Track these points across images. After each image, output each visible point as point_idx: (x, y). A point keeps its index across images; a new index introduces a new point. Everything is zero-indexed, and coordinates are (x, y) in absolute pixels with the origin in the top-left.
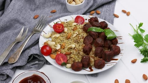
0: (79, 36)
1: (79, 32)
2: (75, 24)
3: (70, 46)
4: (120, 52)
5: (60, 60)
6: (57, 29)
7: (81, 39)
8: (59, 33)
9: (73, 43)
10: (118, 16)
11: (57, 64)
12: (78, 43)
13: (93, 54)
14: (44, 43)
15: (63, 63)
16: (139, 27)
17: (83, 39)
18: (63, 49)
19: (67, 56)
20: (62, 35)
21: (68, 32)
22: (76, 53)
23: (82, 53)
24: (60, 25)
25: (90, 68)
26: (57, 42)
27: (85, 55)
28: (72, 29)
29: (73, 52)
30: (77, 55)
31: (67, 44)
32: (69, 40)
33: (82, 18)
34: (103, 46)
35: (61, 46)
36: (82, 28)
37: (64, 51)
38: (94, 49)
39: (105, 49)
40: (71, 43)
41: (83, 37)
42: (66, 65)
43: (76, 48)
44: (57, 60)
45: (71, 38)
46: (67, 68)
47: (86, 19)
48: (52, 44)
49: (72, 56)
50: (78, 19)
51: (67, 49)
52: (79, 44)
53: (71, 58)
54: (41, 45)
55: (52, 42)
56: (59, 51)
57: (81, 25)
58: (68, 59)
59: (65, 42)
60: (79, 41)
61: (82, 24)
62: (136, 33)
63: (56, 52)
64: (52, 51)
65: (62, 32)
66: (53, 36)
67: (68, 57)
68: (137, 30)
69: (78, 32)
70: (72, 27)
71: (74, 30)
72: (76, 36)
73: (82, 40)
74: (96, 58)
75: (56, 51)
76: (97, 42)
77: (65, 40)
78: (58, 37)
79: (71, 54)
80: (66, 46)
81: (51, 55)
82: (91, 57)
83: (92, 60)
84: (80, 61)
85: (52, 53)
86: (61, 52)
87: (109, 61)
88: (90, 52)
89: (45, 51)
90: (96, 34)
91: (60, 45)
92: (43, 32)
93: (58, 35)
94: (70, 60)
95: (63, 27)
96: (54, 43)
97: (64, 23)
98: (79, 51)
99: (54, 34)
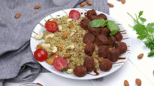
0: (77, 35)
1: (77, 29)
2: (70, 20)
3: (68, 47)
4: (127, 49)
5: (59, 65)
6: (50, 28)
7: (80, 37)
8: (53, 32)
9: (71, 43)
10: (113, 5)
11: (56, 70)
12: (77, 42)
13: (97, 54)
14: (37, 46)
15: (63, 68)
16: (139, 16)
17: (82, 37)
18: (60, 51)
19: (66, 59)
20: (56, 34)
21: (63, 30)
22: (77, 55)
23: (83, 54)
24: (53, 23)
25: (95, 71)
26: (52, 43)
27: (87, 56)
28: (67, 26)
29: (73, 54)
30: (78, 57)
31: (65, 45)
32: (66, 40)
33: (77, 12)
34: (107, 43)
35: (58, 48)
36: (79, 24)
37: (62, 54)
38: (97, 48)
39: (109, 47)
40: (69, 44)
41: (82, 35)
42: (67, 71)
43: (75, 49)
44: (55, 65)
45: (68, 37)
46: (68, 74)
47: (82, 13)
48: (46, 46)
49: (72, 59)
50: (72, 13)
51: (65, 51)
52: (78, 44)
53: (72, 61)
54: (33, 48)
55: (46, 45)
56: (56, 54)
57: (77, 21)
58: (68, 63)
59: (61, 42)
60: (77, 41)
61: (78, 19)
62: (136, 24)
63: (52, 56)
64: (47, 54)
65: (56, 31)
66: (47, 37)
67: (68, 60)
68: (137, 20)
69: (75, 29)
70: (67, 23)
71: (70, 27)
72: (74, 35)
73: (81, 39)
74: (100, 58)
75: (53, 54)
76: (99, 39)
77: (61, 40)
78: (53, 38)
79: (71, 57)
80: (64, 47)
81: (48, 60)
82: (94, 58)
83: (96, 61)
84: (82, 64)
85: (48, 57)
86: (59, 56)
87: (116, 61)
88: (93, 53)
89: (39, 55)
90: (98, 31)
91: (57, 46)
92: (34, 33)
93: (52, 35)
94: (71, 64)
95: (57, 25)
96: (49, 45)
97: (57, 20)
98: (79, 52)
99: (47, 35)
